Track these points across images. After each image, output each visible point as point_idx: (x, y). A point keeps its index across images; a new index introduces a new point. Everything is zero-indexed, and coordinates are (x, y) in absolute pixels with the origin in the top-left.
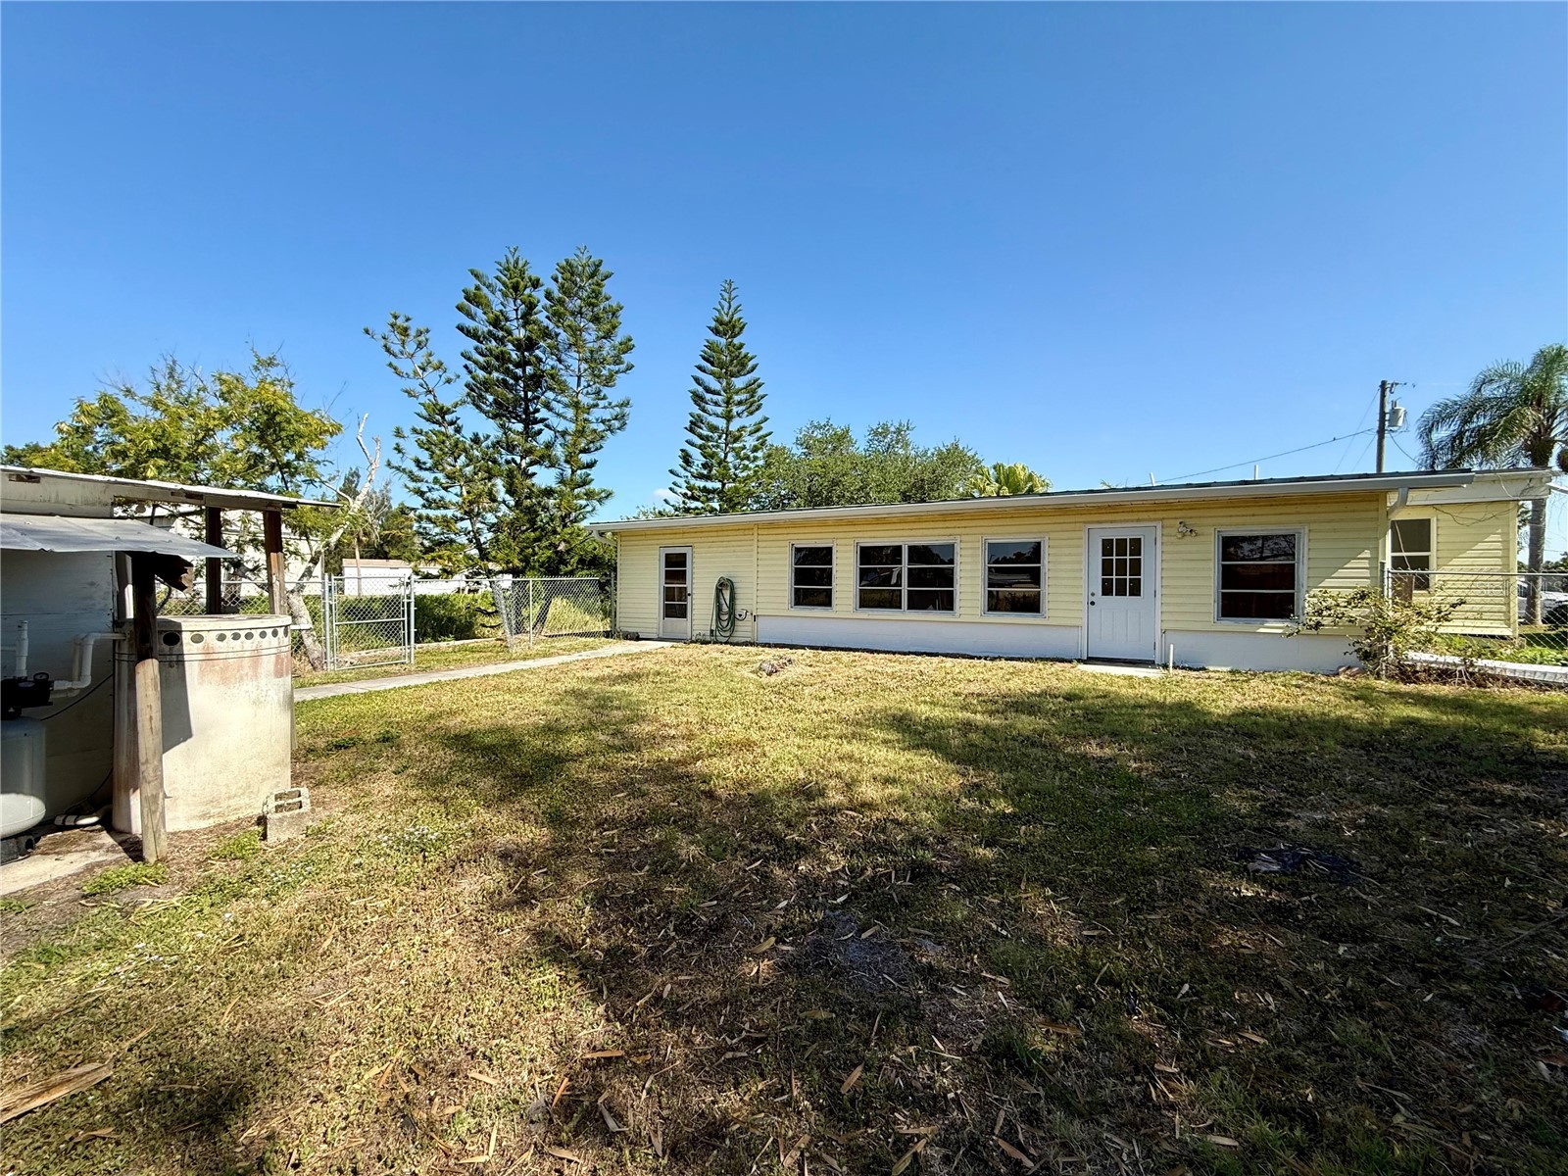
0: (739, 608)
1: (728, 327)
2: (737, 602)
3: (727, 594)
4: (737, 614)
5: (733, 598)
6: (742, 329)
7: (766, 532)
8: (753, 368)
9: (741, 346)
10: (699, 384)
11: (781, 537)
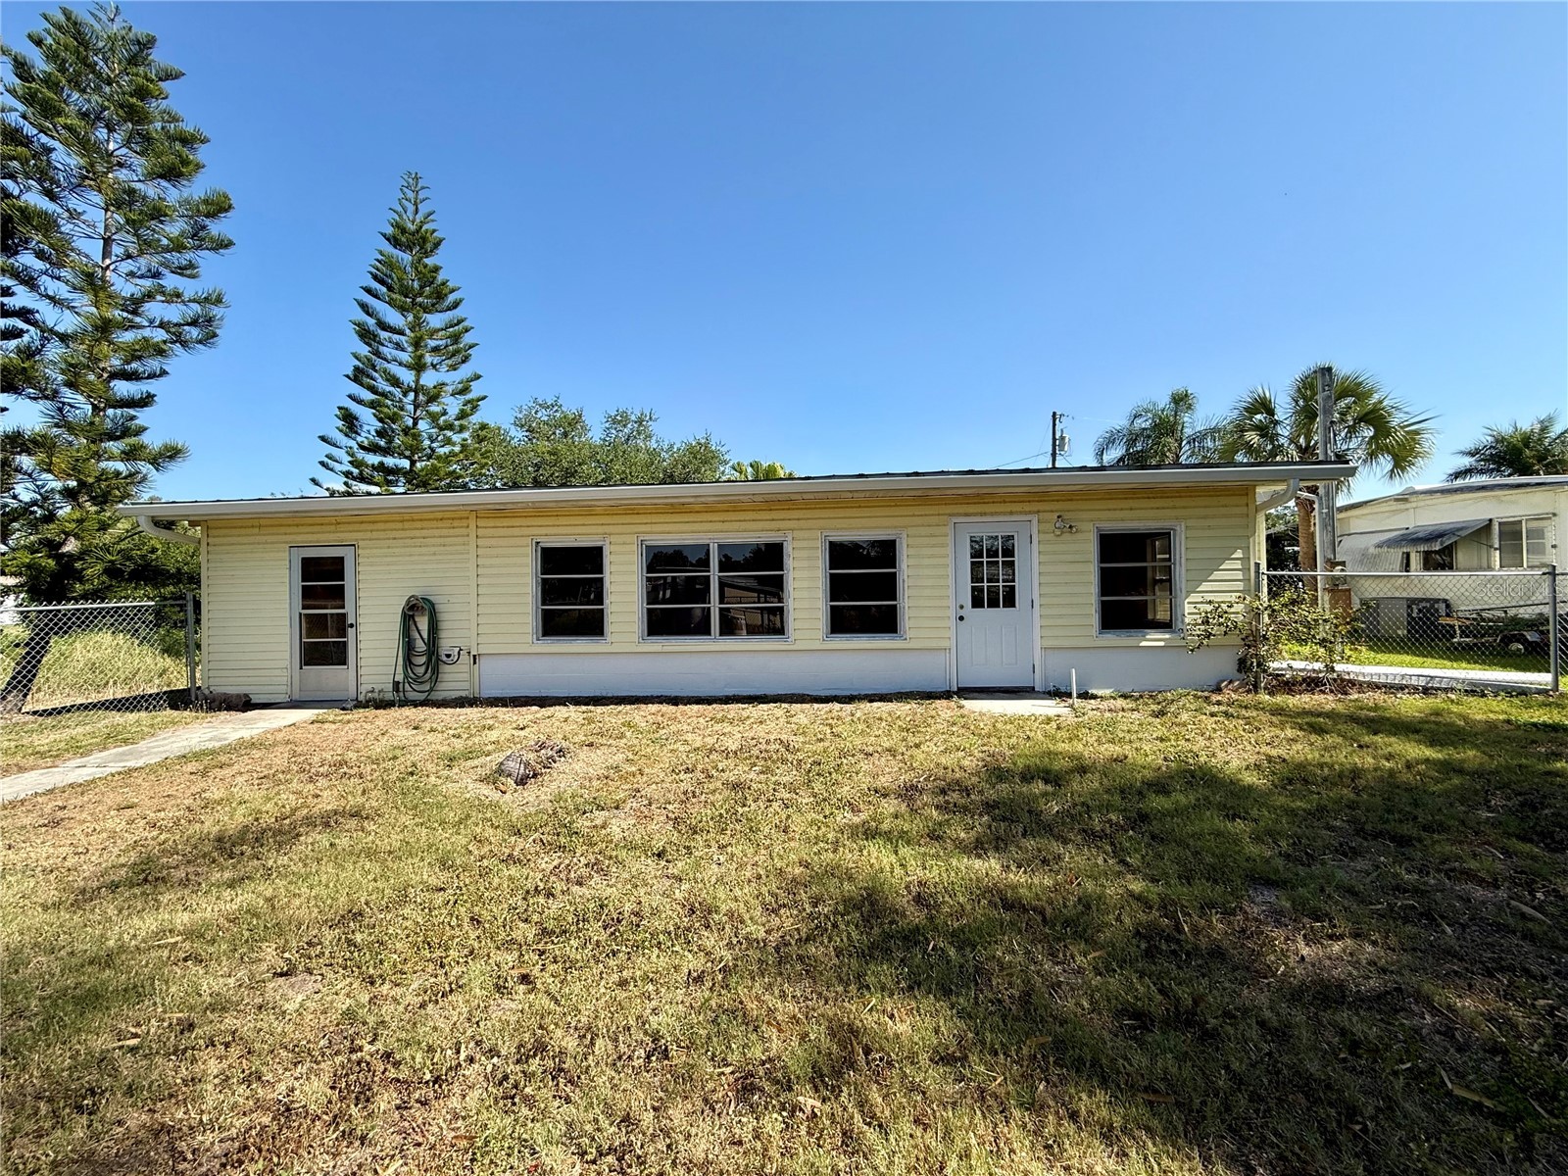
0: (448, 642)
1: (414, 239)
2: (443, 634)
3: (423, 623)
4: (443, 652)
5: (434, 627)
6: (437, 245)
7: (491, 523)
8: (456, 305)
9: (436, 269)
10: (368, 313)
11: (516, 531)
